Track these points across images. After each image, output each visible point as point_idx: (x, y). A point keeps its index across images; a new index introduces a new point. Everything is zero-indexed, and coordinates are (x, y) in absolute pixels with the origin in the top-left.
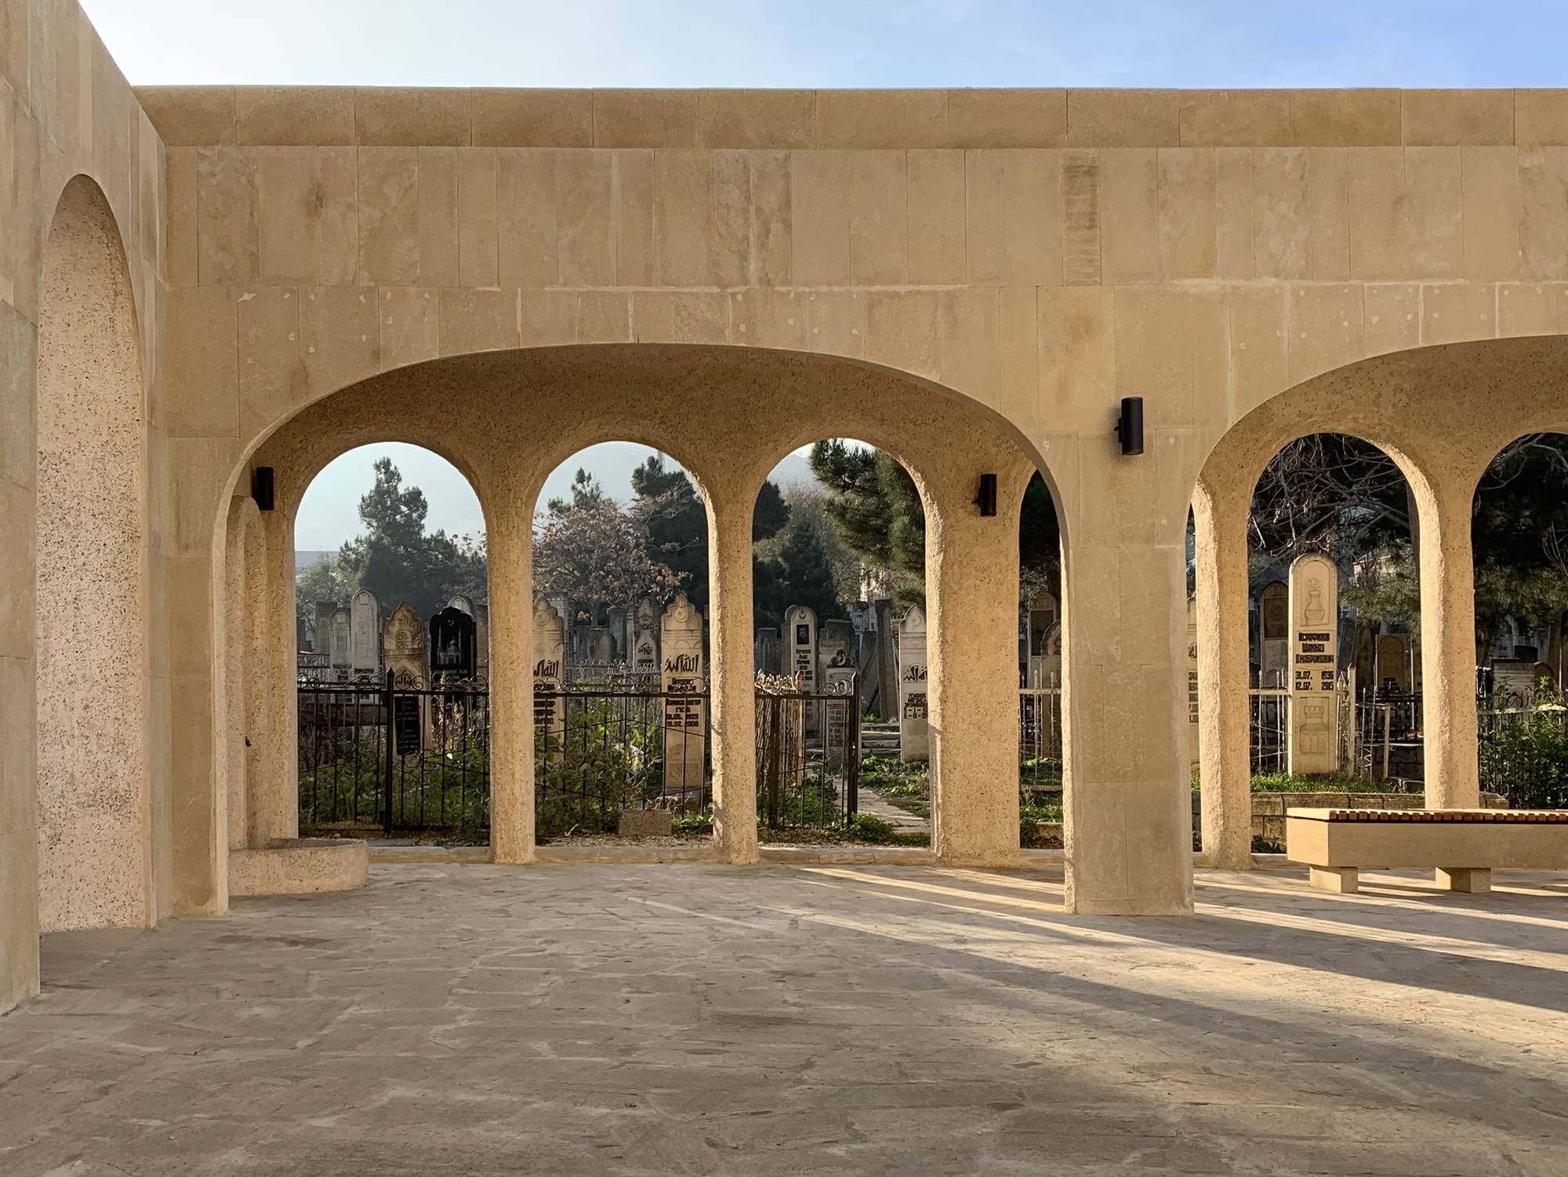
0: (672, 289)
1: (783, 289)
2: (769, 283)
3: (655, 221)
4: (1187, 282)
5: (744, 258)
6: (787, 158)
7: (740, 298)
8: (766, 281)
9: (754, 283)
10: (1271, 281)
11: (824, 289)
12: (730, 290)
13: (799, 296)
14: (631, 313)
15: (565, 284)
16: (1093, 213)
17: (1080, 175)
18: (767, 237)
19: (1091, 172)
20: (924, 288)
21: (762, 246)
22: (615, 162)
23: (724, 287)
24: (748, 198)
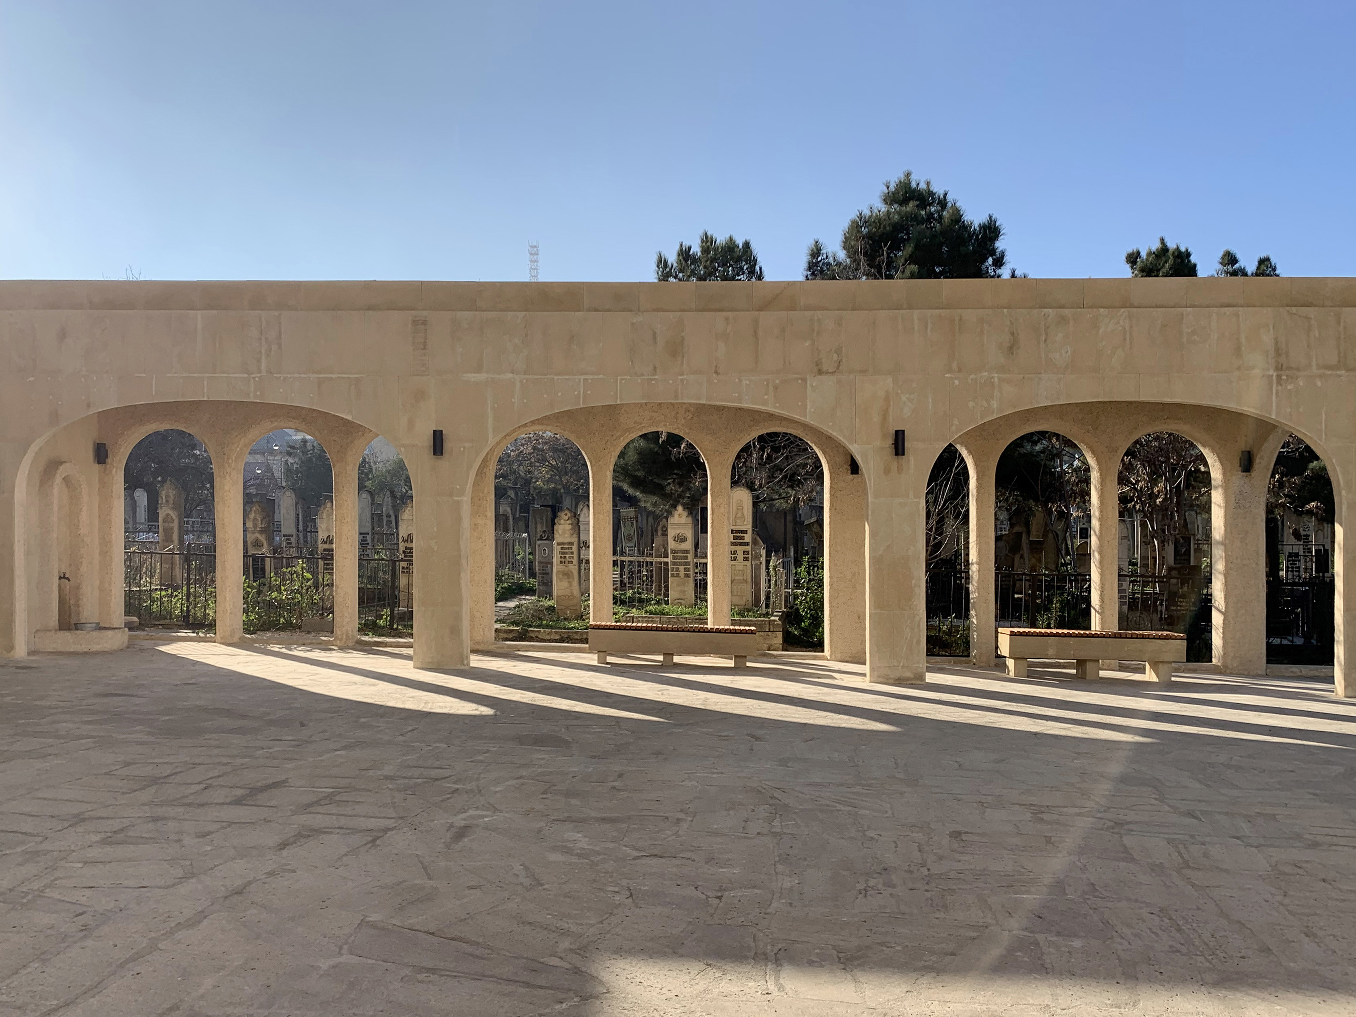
0: (225, 375)
1: (278, 375)
2: (271, 373)
3: (217, 344)
4: (469, 375)
5: (259, 361)
6: (280, 315)
7: (257, 379)
8: (269, 372)
9: (264, 373)
10: (510, 375)
11: (297, 375)
12: (252, 376)
13: (285, 378)
14: (206, 385)
15: (175, 373)
16: (425, 342)
17: (420, 324)
18: (270, 351)
19: (425, 323)
20: (344, 376)
21: (268, 355)
22: (199, 317)
23: (249, 374)
24: (261, 334)
